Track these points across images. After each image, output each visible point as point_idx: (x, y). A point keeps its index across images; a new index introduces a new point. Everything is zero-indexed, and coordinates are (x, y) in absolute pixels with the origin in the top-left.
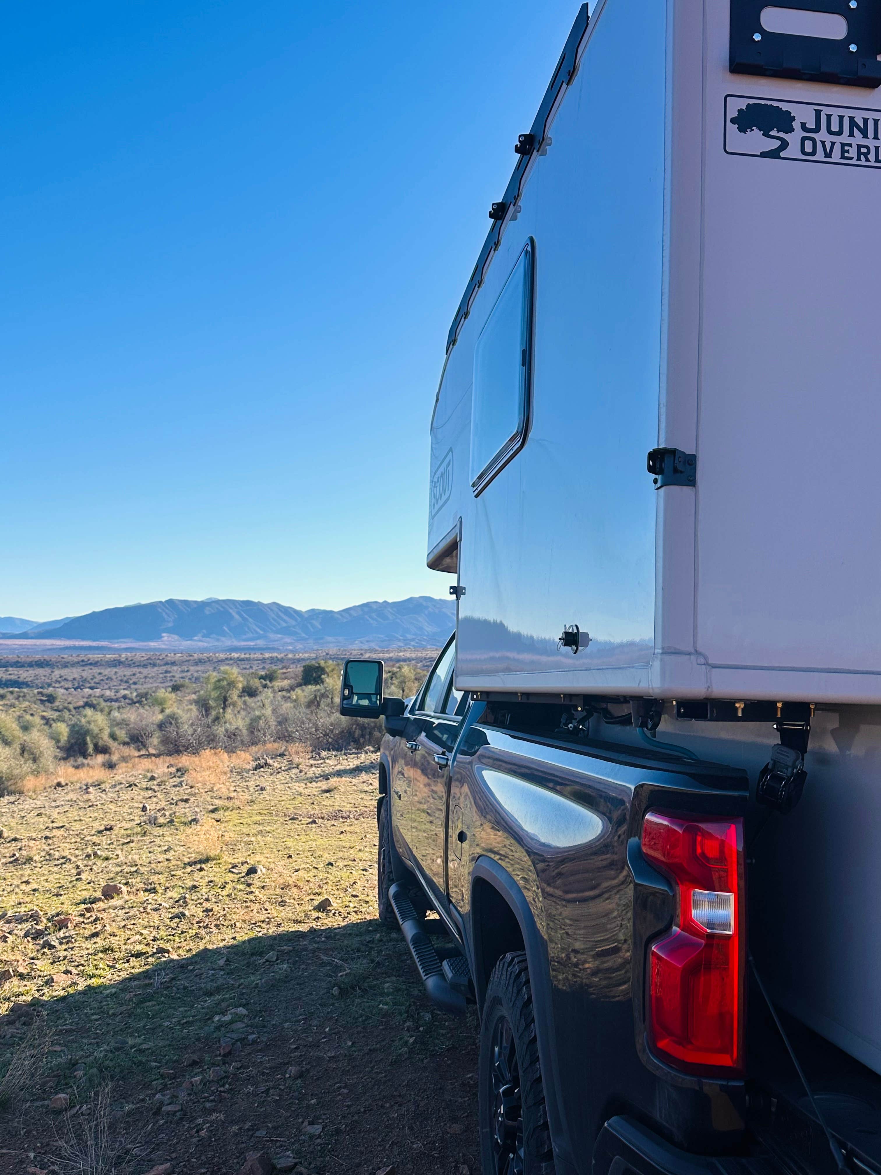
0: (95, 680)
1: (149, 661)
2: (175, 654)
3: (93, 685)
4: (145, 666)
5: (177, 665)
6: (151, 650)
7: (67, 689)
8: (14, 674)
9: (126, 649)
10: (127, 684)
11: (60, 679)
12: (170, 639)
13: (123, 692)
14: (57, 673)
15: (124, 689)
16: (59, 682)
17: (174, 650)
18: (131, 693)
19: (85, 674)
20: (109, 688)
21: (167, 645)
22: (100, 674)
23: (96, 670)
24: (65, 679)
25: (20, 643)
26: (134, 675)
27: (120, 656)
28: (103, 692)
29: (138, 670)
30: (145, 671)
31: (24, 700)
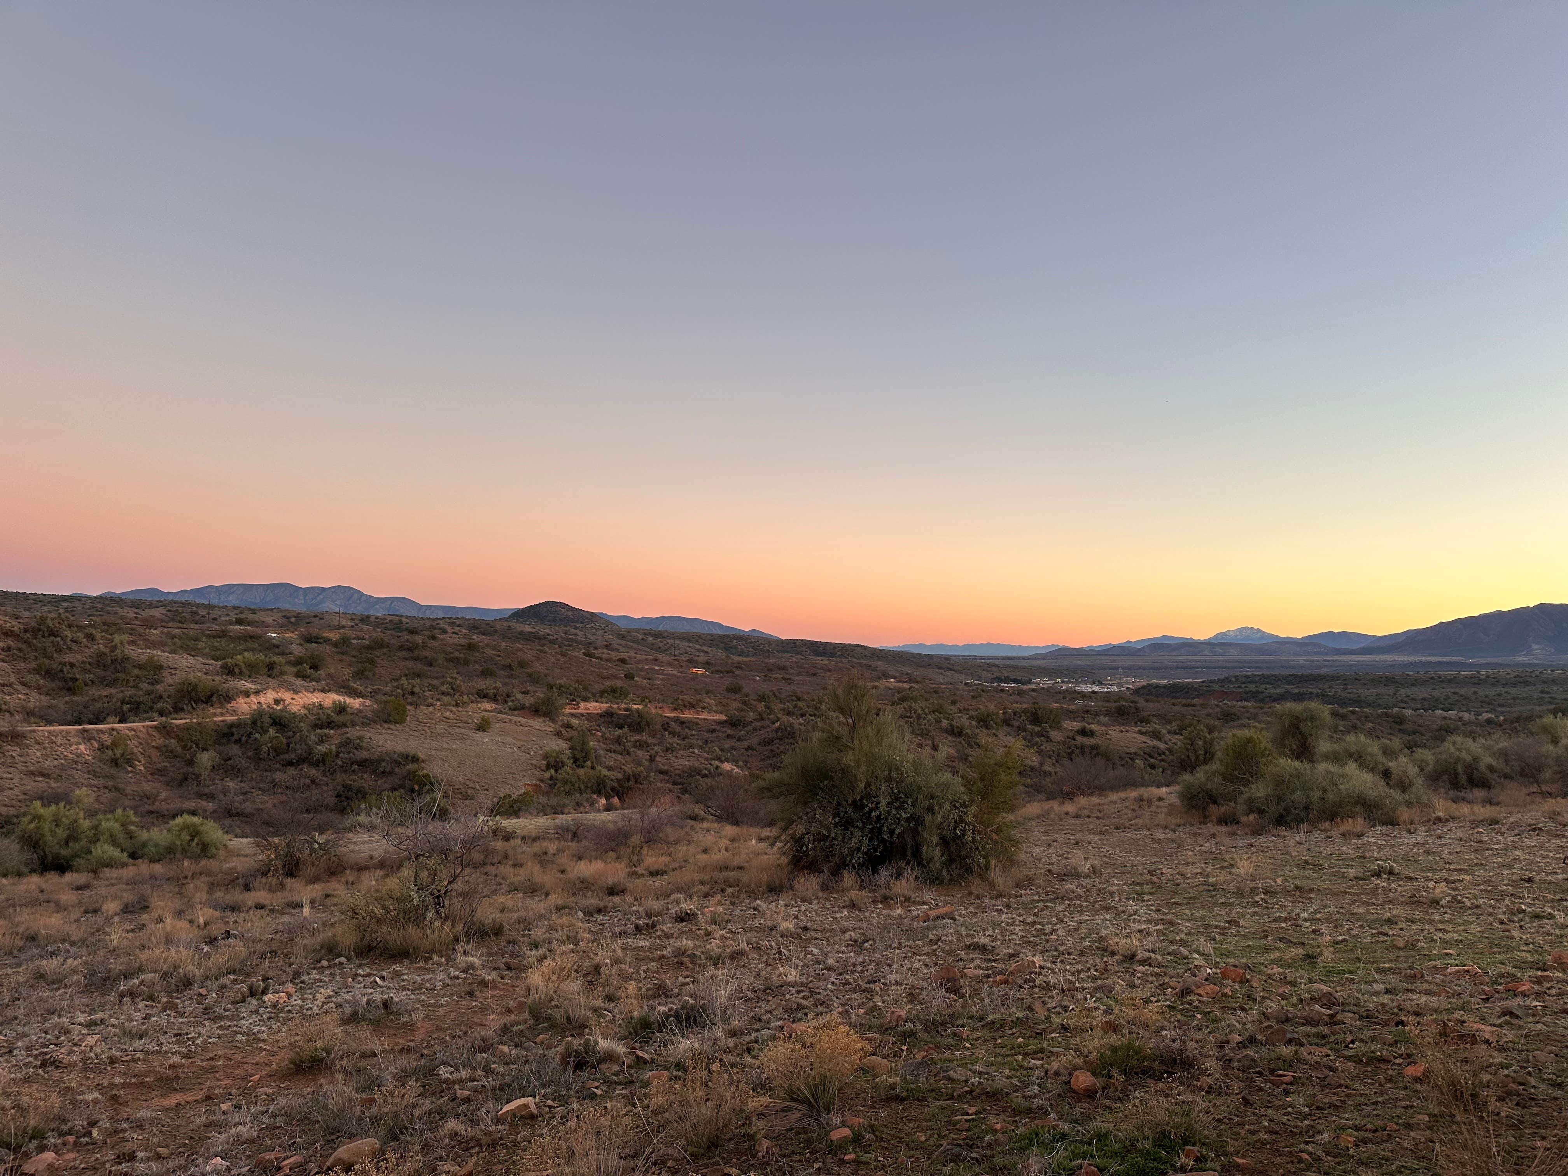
0: (1450, 701)
1: (1518, 679)
2: (1552, 671)
3: (1447, 706)
4: (1514, 685)
5: (1557, 684)
6: (1518, 665)
7: (1415, 710)
8: (1353, 692)
9: (1489, 665)
10: (1492, 707)
11: (1405, 699)
12: (1544, 652)
13: (1486, 716)
14: (1402, 692)
15: (1487, 712)
16: (1406, 703)
17: (1551, 666)
18: (1497, 717)
19: (1436, 694)
20: (1468, 711)
21: (1540, 659)
22: (1454, 693)
23: (1450, 690)
24: (1413, 699)
25: (1357, 659)
26: (1499, 695)
27: (1479, 673)
28: (1461, 714)
29: (1504, 690)
30: (1513, 691)
31: (1367, 721)
